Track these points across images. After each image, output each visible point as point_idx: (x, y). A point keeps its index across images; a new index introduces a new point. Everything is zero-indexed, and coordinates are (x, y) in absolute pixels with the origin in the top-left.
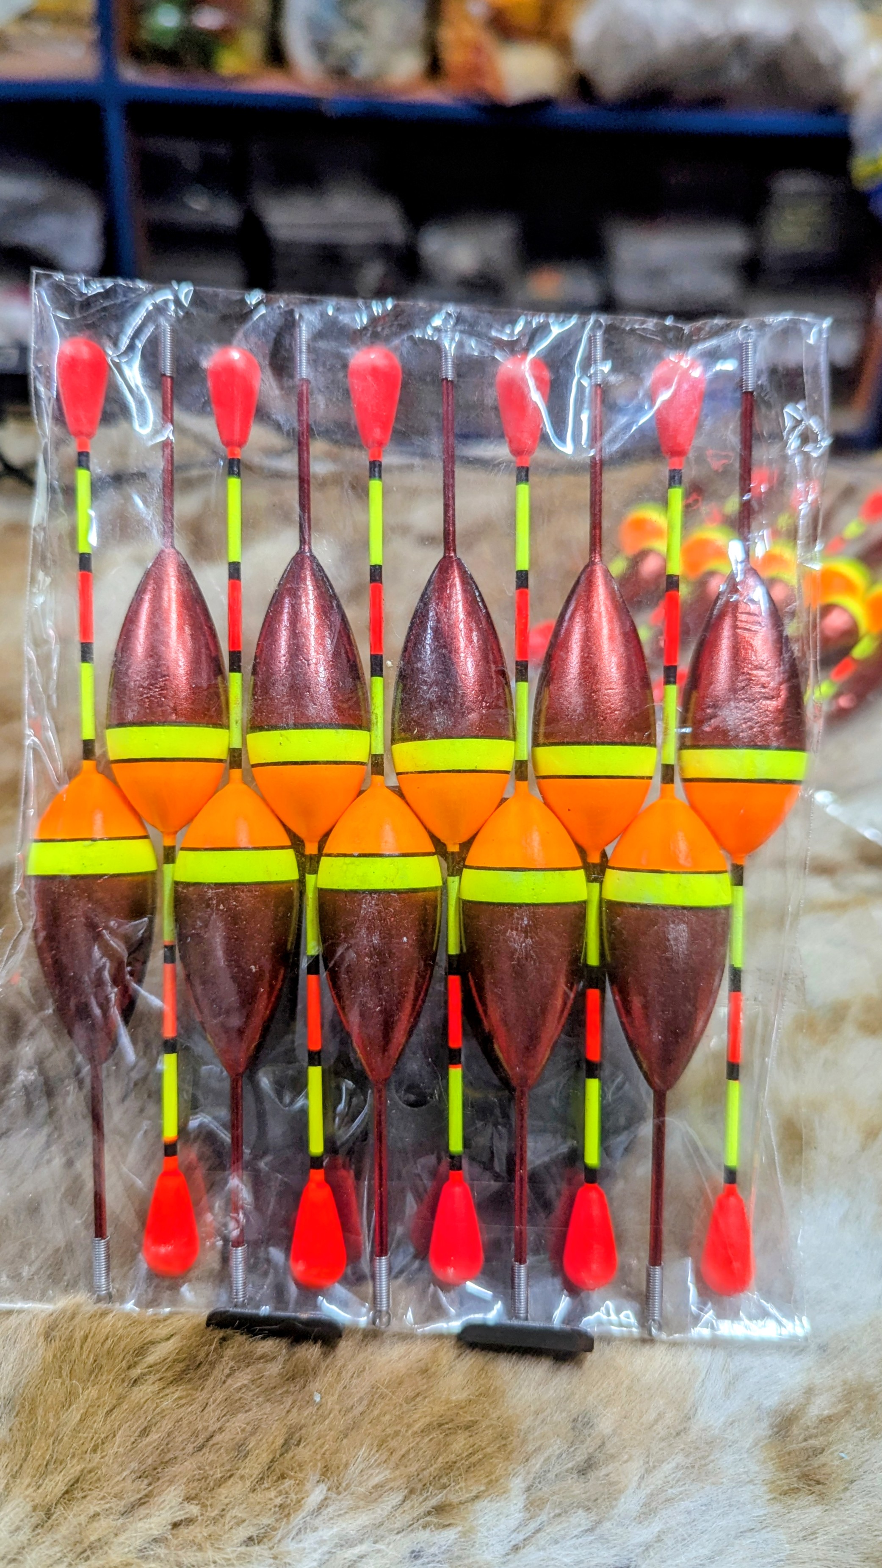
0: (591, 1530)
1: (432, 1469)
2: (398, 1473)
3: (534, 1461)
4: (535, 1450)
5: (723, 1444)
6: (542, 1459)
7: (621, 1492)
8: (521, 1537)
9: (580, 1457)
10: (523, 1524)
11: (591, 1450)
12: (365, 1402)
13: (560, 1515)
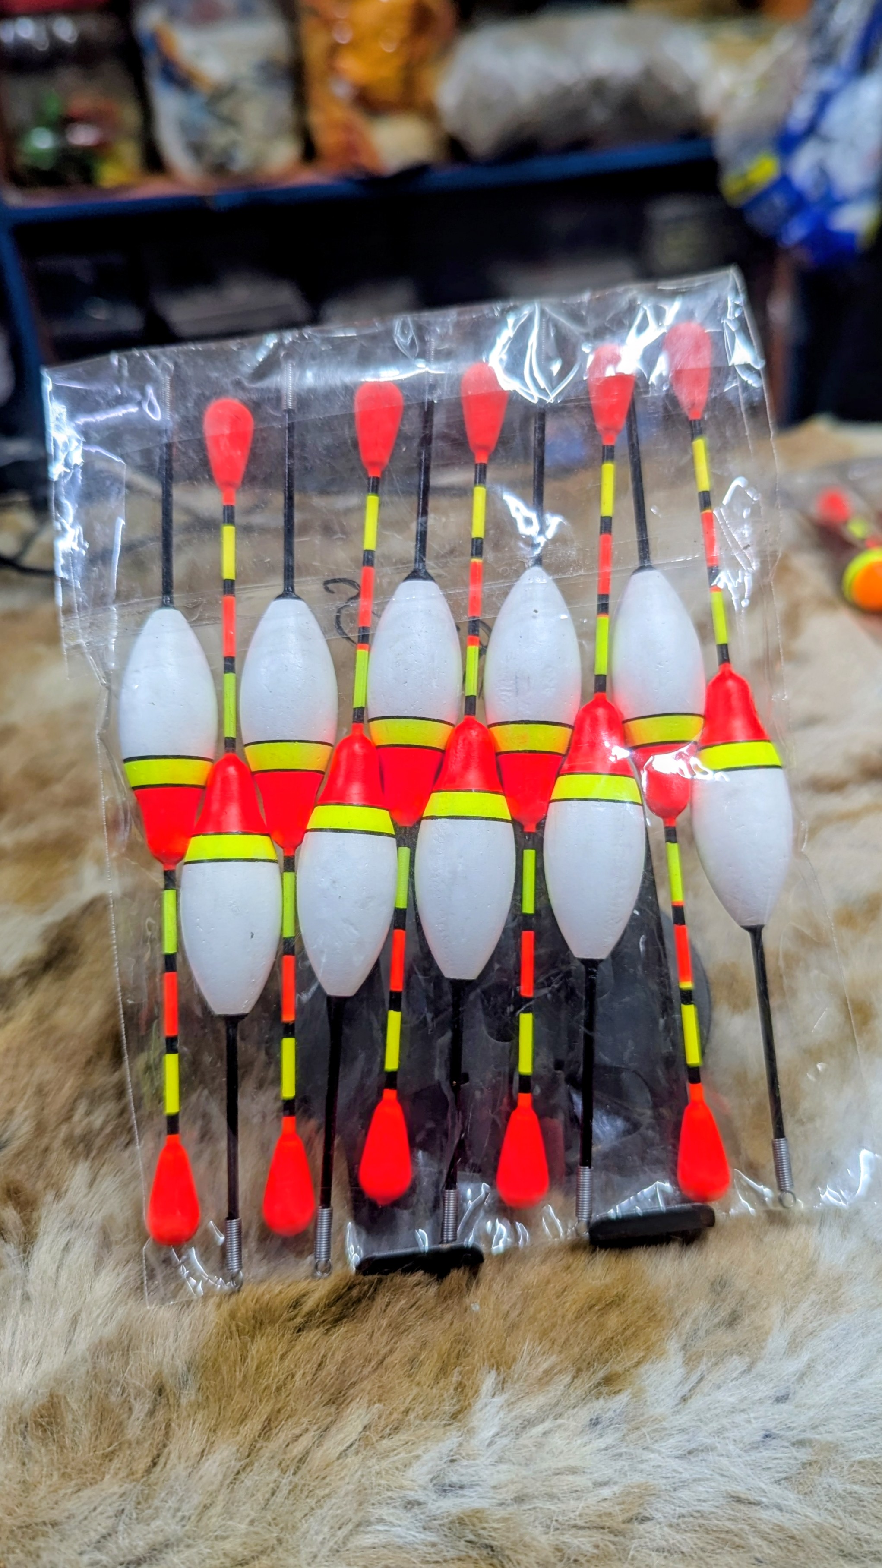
0: (749, 1370)
1: (593, 1348)
2: (563, 1356)
3: (683, 1324)
4: (682, 1315)
5: (850, 1277)
6: (691, 1321)
7: (767, 1333)
8: (687, 1388)
9: (724, 1313)
10: (686, 1378)
11: (733, 1305)
12: (519, 1306)
13: (716, 1364)
